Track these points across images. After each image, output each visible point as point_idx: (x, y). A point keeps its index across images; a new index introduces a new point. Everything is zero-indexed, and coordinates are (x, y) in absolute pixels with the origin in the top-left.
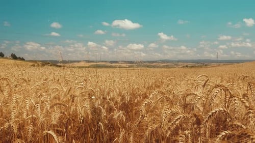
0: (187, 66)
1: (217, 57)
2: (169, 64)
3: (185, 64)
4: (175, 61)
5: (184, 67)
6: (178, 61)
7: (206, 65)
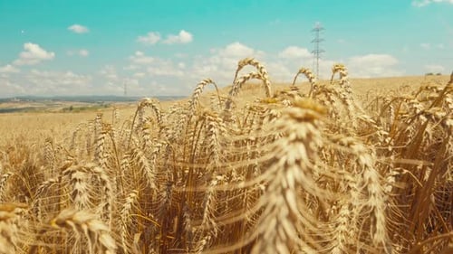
0: (71, 109)
1: (125, 93)
2: (36, 105)
3: (69, 105)
4: (49, 99)
5: (65, 110)
6: (54, 100)
7: (106, 106)
